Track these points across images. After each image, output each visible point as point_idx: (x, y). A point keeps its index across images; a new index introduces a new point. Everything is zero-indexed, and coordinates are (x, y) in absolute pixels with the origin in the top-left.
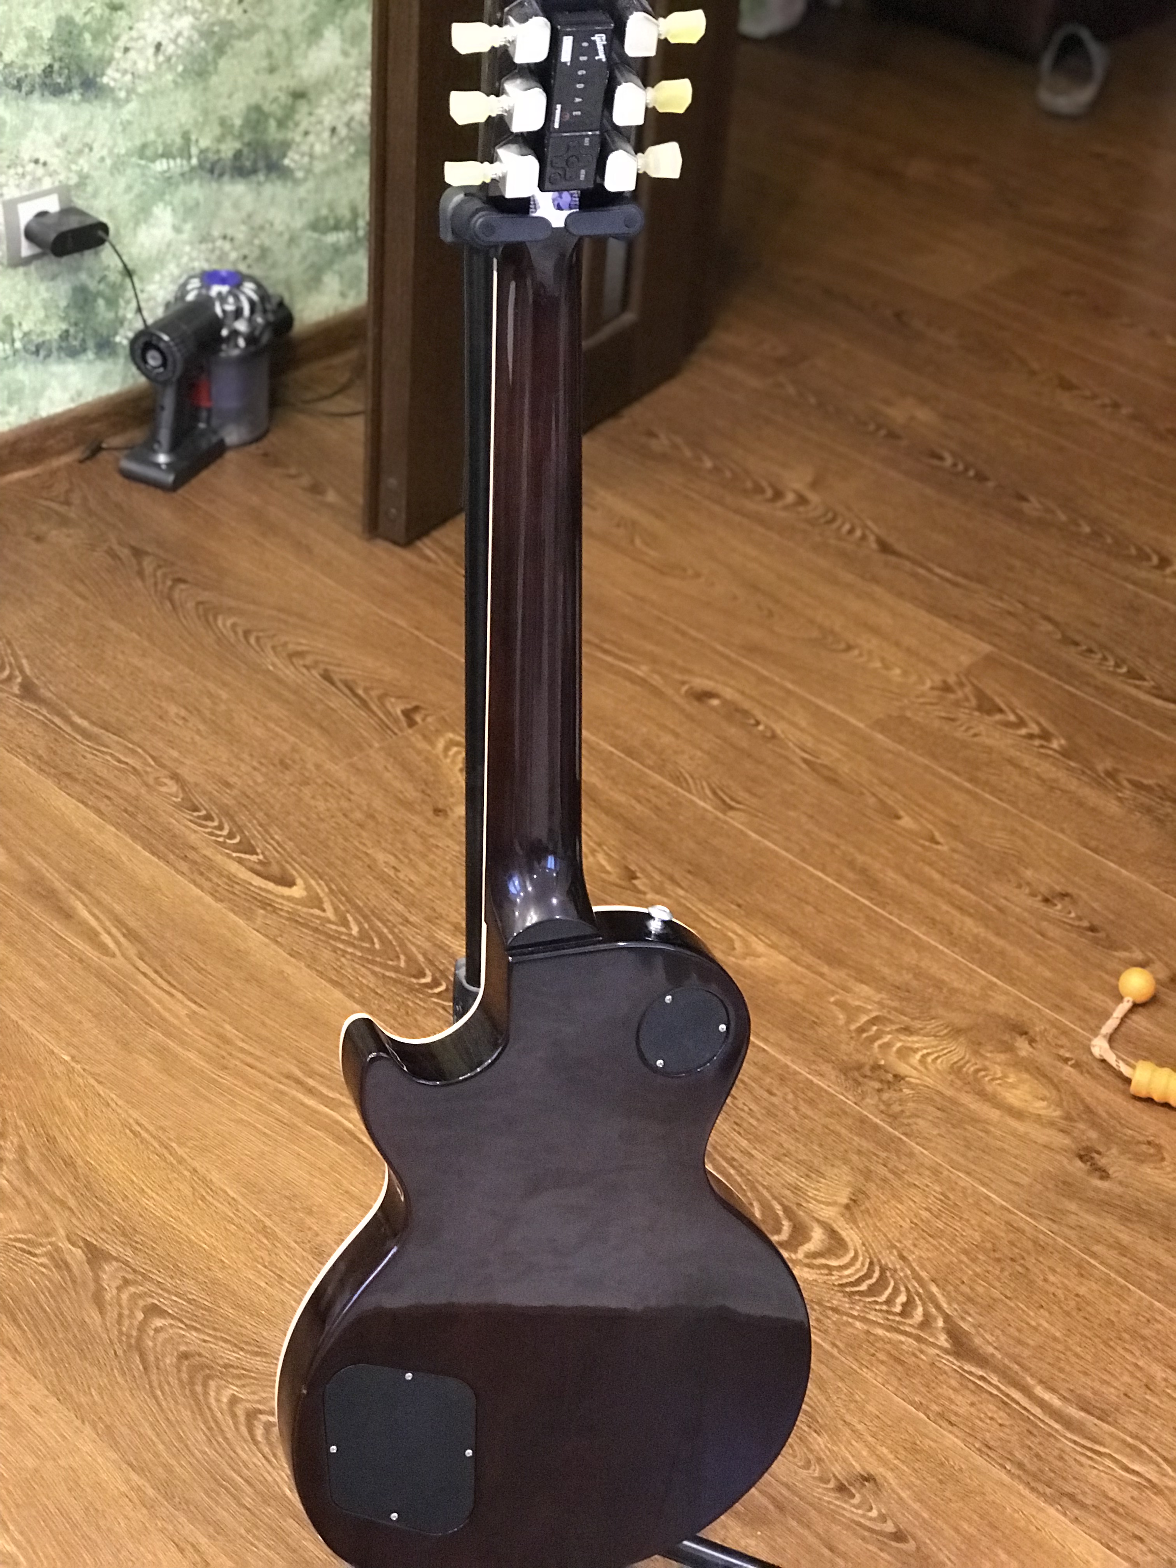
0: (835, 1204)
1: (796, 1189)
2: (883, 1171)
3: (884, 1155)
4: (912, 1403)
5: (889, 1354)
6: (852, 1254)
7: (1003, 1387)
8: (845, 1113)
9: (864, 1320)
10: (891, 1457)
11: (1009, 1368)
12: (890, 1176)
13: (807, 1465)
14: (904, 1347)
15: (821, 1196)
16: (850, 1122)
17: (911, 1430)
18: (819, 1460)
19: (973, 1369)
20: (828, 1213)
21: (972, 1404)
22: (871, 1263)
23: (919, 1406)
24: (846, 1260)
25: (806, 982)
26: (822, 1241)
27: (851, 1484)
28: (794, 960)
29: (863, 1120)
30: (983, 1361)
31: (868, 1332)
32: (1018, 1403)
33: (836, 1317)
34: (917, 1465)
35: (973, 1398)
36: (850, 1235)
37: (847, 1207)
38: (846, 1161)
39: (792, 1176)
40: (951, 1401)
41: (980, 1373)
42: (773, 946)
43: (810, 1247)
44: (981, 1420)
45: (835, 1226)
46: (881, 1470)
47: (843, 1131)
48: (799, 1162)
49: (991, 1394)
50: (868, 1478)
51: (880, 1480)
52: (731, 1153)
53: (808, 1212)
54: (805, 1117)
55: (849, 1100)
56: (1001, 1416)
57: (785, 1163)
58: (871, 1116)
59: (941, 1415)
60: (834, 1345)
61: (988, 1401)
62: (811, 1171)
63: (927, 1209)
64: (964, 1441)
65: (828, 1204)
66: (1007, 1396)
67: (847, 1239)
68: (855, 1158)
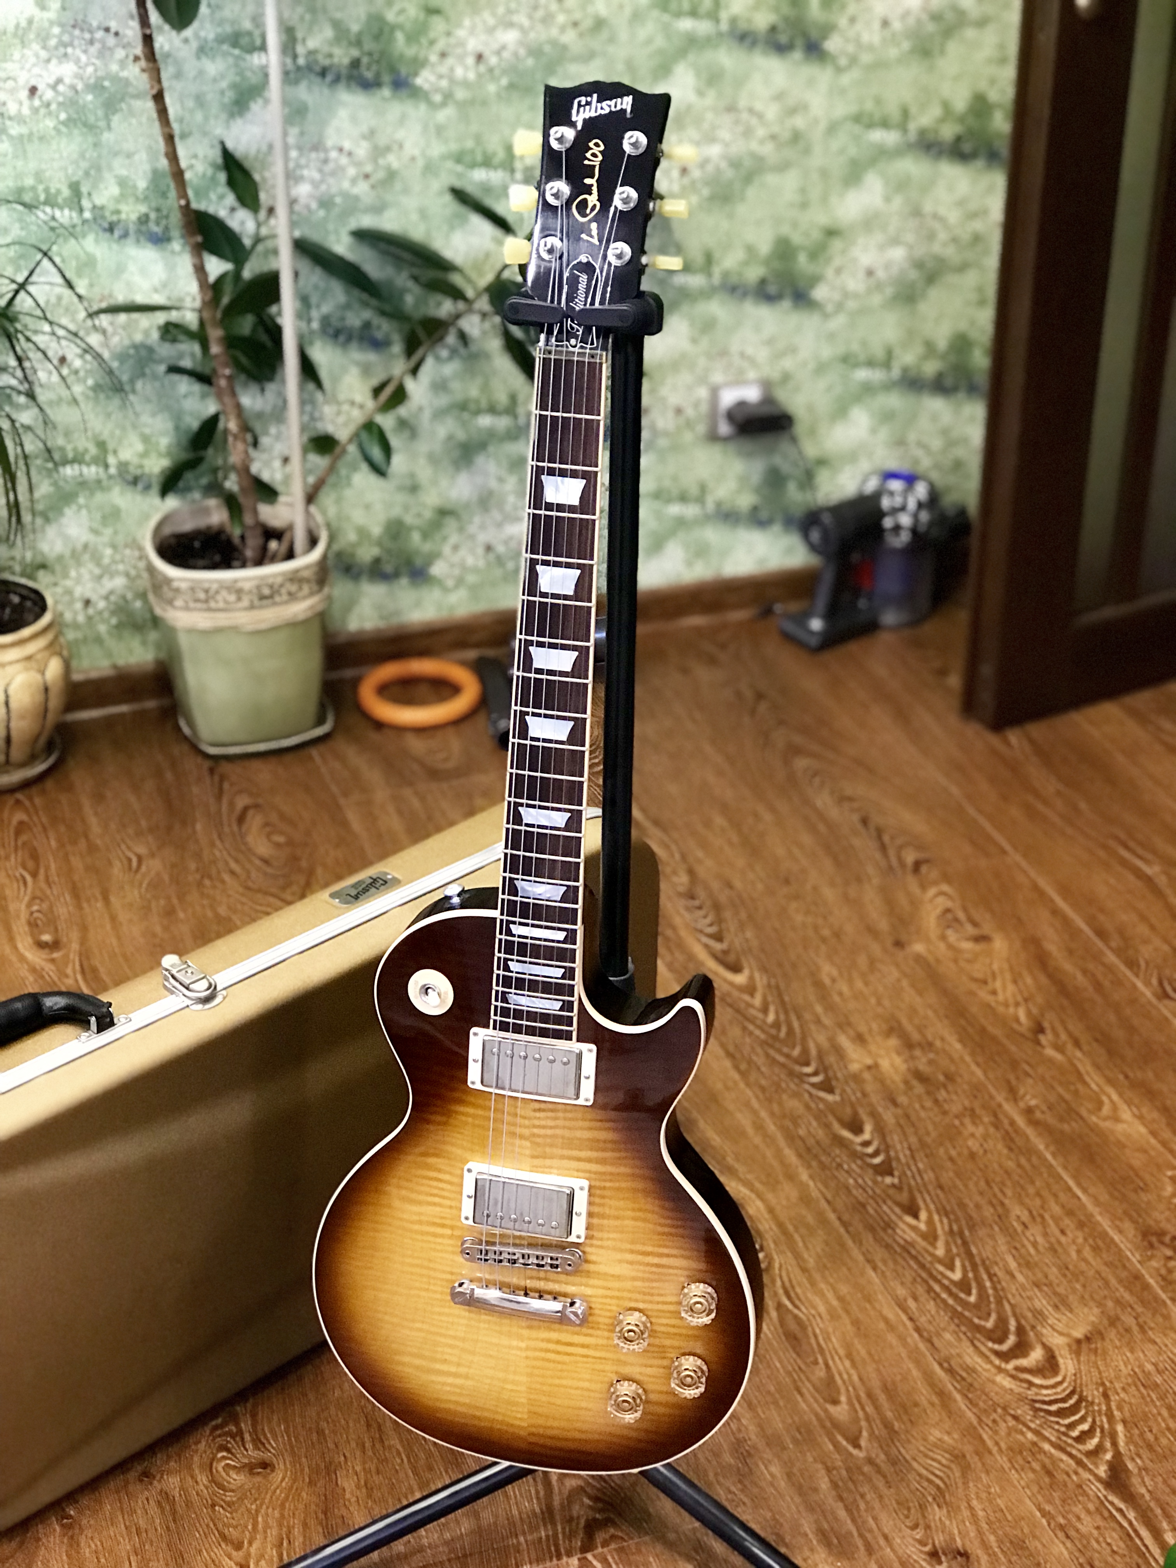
0: (1068, 1335)
1: (1039, 1314)
2: (1130, 1321)
3: (1140, 1309)
4: (1040, 1510)
5: (1044, 1467)
6: (1059, 1378)
7: (1135, 1523)
8: (1124, 1267)
9: (1037, 1433)
10: (994, 1545)
11: (1152, 1510)
12: (1135, 1329)
13: (915, 1527)
14: (1062, 1465)
15: (1060, 1326)
16: (1124, 1274)
17: (1026, 1530)
18: (928, 1527)
19: (1116, 1501)
20: (1057, 1341)
21: (1098, 1528)
22: (1073, 1392)
23: (1044, 1513)
24: (1052, 1381)
25: (1153, 1153)
26: (1038, 1362)
27: (945, 1554)
28: (1153, 1133)
29: (1138, 1277)
30: (1130, 1497)
31: (1035, 1444)
32: (1141, 1539)
33: (1012, 1423)
34: (1014, 1558)
35: (1101, 1523)
36: (1067, 1364)
37: (1079, 1342)
38: (1100, 1305)
39: (1041, 1302)
40: (1079, 1518)
41: (1122, 1506)
42: (1141, 1118)
43: (1024, 1362)
44: (1098, 1542)
45: (1057, 1353)
46: (979, 1552)
47: (1113, 1282)
48: (1056, 1293)
49: (1121, 1526)
50: (964, 1555)
51: (973, 1558)
52: (996, 1269)
53: (1039, 1336)
54: (1085, 1260)
55: (1134, 1258)
56: (1119, 1546)
57: (1041, 1290)
58: (1147, 1276)
59: (1062, 1527)
60: (997, 1444)
61: (1114, 1530)
62: (1061, 1303)
63: (1154, 1364)
64: (1070, 1553)
65: (1061, 1334)
66: (1135, 1531)
67: (1062, 1366)
68: (1110, 1304)
